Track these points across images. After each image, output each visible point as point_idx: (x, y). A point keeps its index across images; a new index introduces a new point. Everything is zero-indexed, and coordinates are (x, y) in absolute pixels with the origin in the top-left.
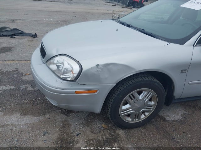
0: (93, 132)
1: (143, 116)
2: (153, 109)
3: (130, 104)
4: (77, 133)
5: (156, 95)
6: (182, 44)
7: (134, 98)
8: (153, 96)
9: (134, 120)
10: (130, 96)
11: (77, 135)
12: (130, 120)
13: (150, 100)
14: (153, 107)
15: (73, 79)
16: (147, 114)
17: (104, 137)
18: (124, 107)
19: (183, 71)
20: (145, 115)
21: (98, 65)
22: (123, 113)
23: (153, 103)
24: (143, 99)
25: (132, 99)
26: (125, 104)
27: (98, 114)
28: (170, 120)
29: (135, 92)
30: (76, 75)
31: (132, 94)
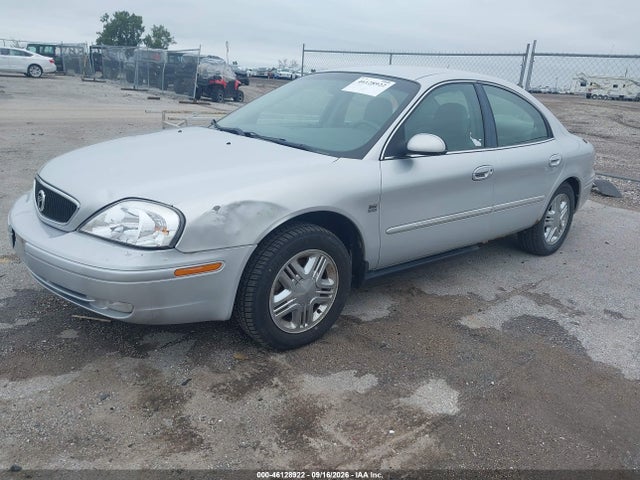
0: (218, 372)
1: (316, 316)
2: (332, 296)
3: (288, 288)
4: (182, 381)
5: (332, 263)
6: (361, 157)
7: (295, 273)
8: (328, 266)
9: (301, 327)
10: (286, 270)
11: (184, 384)
12: (293, 326)
13: (325, 276)
14: (332, 292)
15: (167, 243)
16: (323, 308)
17: (246, 373)
18: (278, 298)
19: (372, 208)
20: (319, 312)
21: (217, 208)
22: (277, 313)
23: (331, 282)
24: (311, 273)
25: (291, 277)
26: (279, 290)
27: (226, 321)
28: (370, 319)
29: (293, 261)
30: (172, 234)
31: (290, 266)
